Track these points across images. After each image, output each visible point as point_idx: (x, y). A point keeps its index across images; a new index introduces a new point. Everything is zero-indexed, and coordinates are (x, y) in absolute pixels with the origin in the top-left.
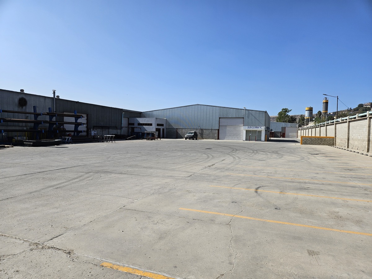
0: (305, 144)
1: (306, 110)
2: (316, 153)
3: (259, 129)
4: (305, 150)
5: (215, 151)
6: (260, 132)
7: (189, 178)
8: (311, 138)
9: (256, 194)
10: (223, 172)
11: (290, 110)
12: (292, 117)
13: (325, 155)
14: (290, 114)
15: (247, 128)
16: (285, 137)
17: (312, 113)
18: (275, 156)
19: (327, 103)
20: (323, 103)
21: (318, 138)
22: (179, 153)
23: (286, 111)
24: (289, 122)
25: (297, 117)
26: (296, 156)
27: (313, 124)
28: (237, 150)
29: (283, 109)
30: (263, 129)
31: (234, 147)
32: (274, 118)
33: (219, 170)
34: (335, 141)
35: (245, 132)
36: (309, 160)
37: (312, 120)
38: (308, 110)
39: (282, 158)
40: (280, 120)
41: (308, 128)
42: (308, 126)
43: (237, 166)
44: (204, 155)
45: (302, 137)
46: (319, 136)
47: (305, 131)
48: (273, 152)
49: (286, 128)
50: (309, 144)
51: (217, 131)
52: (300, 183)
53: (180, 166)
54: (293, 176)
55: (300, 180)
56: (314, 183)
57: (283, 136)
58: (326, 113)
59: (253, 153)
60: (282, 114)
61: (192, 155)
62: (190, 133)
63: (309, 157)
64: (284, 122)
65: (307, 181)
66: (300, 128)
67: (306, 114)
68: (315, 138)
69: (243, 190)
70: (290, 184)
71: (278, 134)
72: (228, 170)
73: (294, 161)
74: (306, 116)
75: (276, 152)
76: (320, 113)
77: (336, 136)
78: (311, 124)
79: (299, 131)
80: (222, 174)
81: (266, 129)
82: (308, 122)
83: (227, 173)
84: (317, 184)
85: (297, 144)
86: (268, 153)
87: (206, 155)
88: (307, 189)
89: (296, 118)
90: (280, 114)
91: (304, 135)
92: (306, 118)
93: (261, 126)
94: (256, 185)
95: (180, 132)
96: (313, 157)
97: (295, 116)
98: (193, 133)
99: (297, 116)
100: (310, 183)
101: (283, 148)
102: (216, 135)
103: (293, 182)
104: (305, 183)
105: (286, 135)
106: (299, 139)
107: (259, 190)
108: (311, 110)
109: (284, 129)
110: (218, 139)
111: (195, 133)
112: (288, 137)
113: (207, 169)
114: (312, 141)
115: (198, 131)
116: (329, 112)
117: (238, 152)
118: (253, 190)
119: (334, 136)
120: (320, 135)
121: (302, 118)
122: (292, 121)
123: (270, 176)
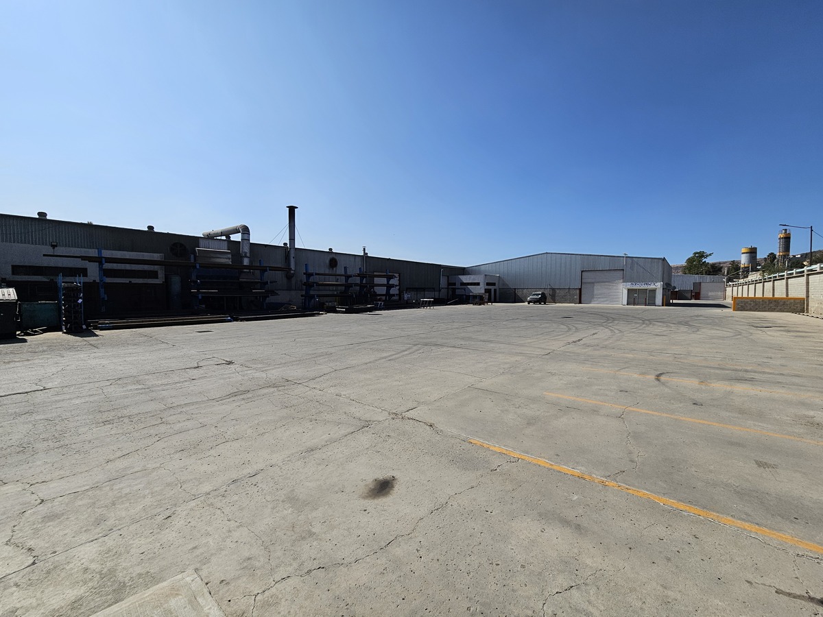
0: (741, 311)
1: (743, 253)
2: (765, 325)
3: (652, 287)
4: (743, 320)
5: (579, 321)
6: (654, 291)
7: (547, 357)
8: (754, 300)
9: (657, 382)
10: (598, 350)
11: (710, 255)
12: (713, 266)
13: (785, 328)
14: (709, 260)
15: (629, 286)
16: (699, 299)
17: (756, 256)
18: (683, 328)
19: (787, 240)
20: (780, 239)
21: (769, 300)
22: (524, 324)
23: (701, 255)
24: (708, 273)
25: (725, 265)
26: (724, 329)
27: (759, 276)
28: (614, 319)
29: (695, 253)
30: (658, 286)
31: (608, 315)
32: (677, 268)
33: (590, 348)
34: (808, 305)
35: (626, 292)
36: (751, 337)
37: (755, 270)
38: (747, 253)
39: (698, 333)
40: (689, 271)
41: (748, 284)
42: (746, 280)
43: (619, 343)
44: (562, 326)
45: (734, 299)
46: (771, 296)
47: (740, 288)
48: (680, 323)
49: (702, 284)
50: (751, 310)
51: (578, 291)
52: (736, 370)
53: (529, 341)
54: (721, 360)
55: (736, 367)
56: (764, 373)
57: (697, 296)
58: (785, 256)
59: (644, 324)
60: (694, 261)
61: (543, 326)
62: (534, 295)
63: (751, 331)
64: (697, 274)
65: (749, 368)
66: (730, 283)
67: (744, 260)
68: (763, 301)
69: (636, 376)
70: (717, 371)
71: (686, 295)
72: (605, 347)
73: (723, 338)
74: (742, 262)
75: (686, 324)
76: (772, 256)
77: (808, 297)
78: (754, 276)
79: (729, 290)
80: (597, 353)
81: (665, 287)
82: (748, 272)
83: (604, 352)
84: (771, 373)
85: (725, 310)
86: (672, 325)
87: (565, 327)
88: (751, 380)
89: (722, 267)
90: (690, 261)
91: (740, 296)
92: (742, 266)
93: (655, 282)
94: (655, 370)
95: (519, 293)
96: (760, 332)
97: (720, 263)
98: (539, 294)
99: (724, 263)
100: (755, 372)
101: (697, 316)
102: (577, 297)
103: (723, 369)
104: (746, 371)
105: (701, 296)
106: (729, 301)
107: (663, 378)
108: (752, 252)
109: (698, 285)
110: (580, 303)
111: (543, 294)
112: (707, 298)
113: (571, 346)
114: (756, 304)
115: (546, 292)
116: (791, 254)
117: (616, 322)
118: (652, 377)
119: (804, 296)
120: (773, 295)
121: (735, 266)
122: (713, 272)
123: (678, 358)
